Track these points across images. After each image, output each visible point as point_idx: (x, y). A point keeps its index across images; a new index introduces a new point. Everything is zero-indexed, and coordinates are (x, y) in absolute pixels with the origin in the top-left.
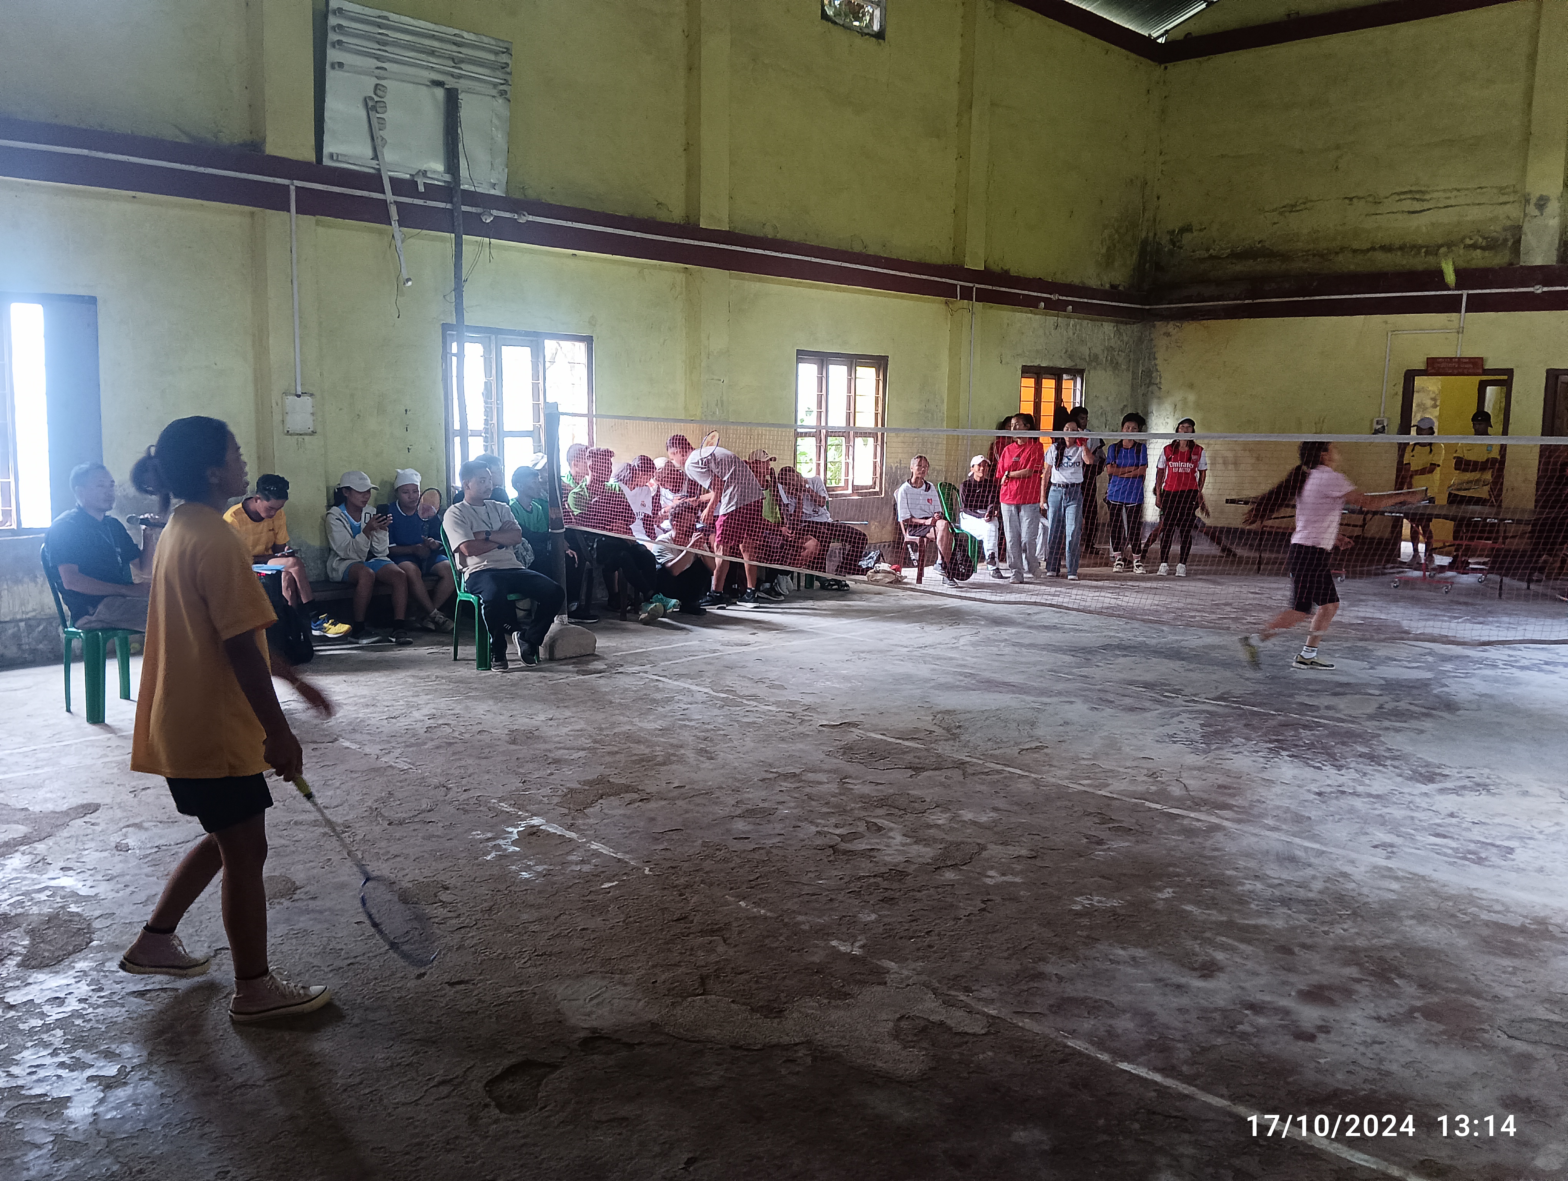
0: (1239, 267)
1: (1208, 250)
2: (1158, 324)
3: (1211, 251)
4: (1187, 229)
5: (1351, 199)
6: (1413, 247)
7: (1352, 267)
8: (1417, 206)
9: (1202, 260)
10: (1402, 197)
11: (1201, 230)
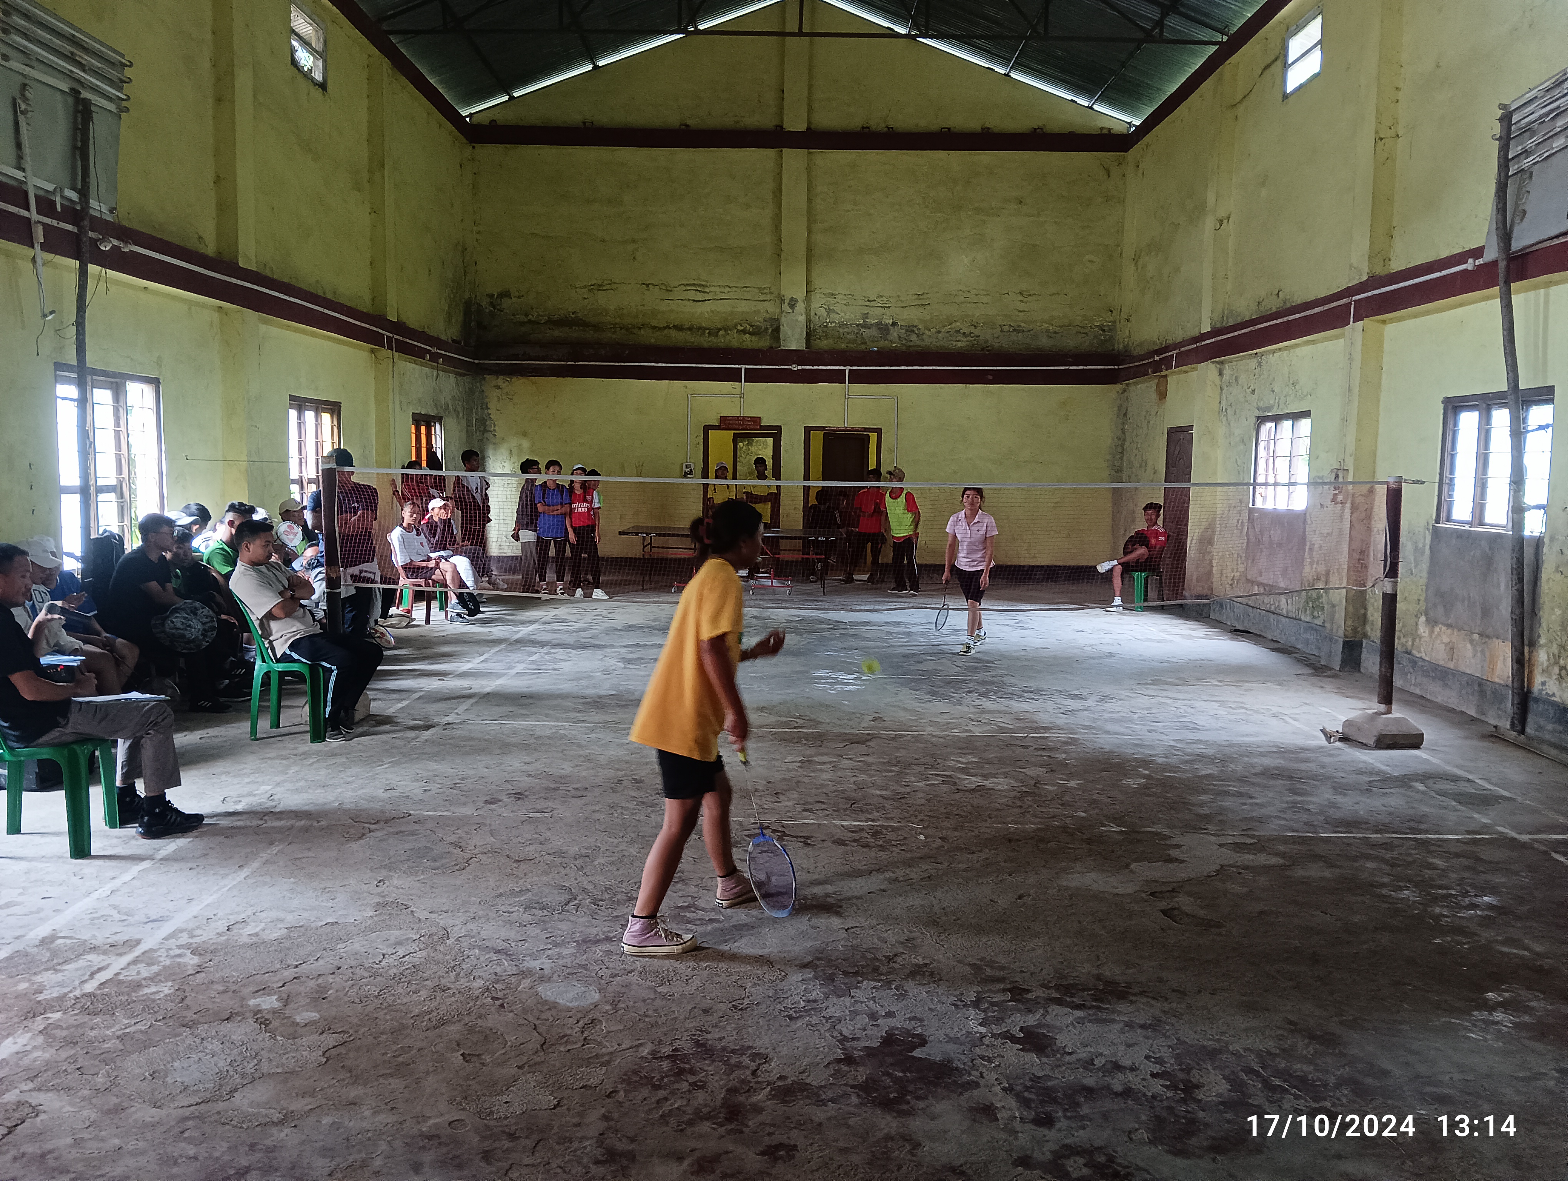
0: (557, 333)
1: (527, 315)
2: (487, 377)
3: (530, 316)
4: (505, 294)
5: (648, 285)
6: (700, 328)
7: (653, 341)
8: (700, 297)
9: (522, 324)
10: (689, 288)
11: (519, 297)
